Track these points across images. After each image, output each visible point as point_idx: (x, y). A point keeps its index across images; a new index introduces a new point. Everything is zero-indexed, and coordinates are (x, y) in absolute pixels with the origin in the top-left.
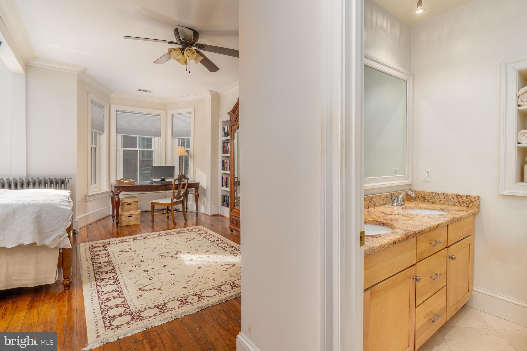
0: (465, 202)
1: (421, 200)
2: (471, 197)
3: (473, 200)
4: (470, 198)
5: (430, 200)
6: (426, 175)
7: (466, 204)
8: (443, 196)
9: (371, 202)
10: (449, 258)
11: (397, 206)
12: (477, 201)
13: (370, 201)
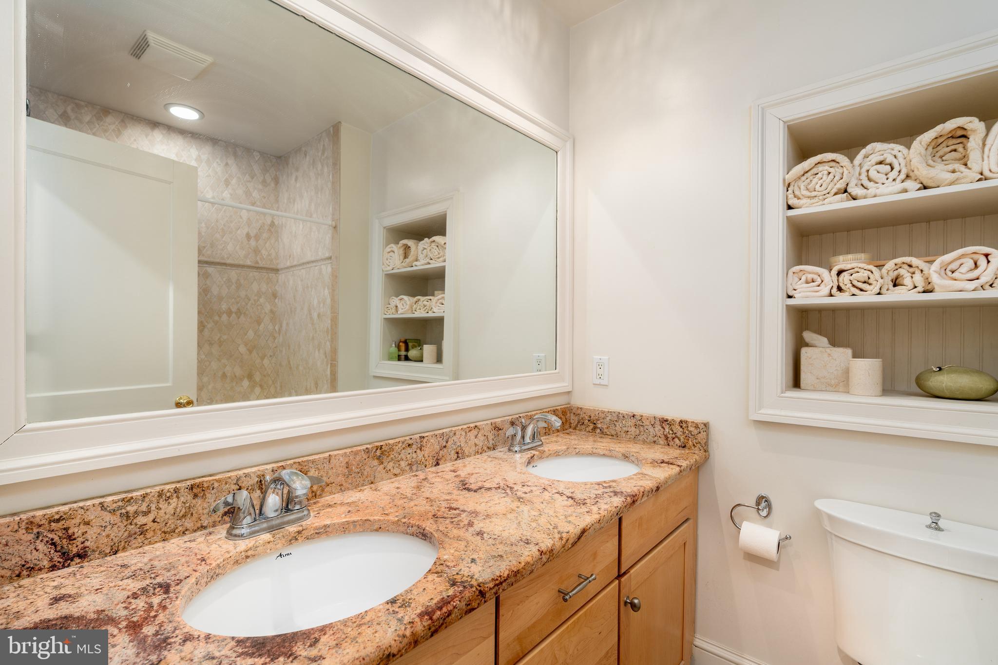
0: (677, 437)
1: (587, 429)
2: (690, 425)
3: (695, 432)
4: (688, 427)
5: (606, 430)
6: (600, 371)
7: (680, 440)
8: (634, 421)
9: (445, 447)
10: (626, 603)
11: (520, 451)
12: (703, 435)
13: (444, 444)
